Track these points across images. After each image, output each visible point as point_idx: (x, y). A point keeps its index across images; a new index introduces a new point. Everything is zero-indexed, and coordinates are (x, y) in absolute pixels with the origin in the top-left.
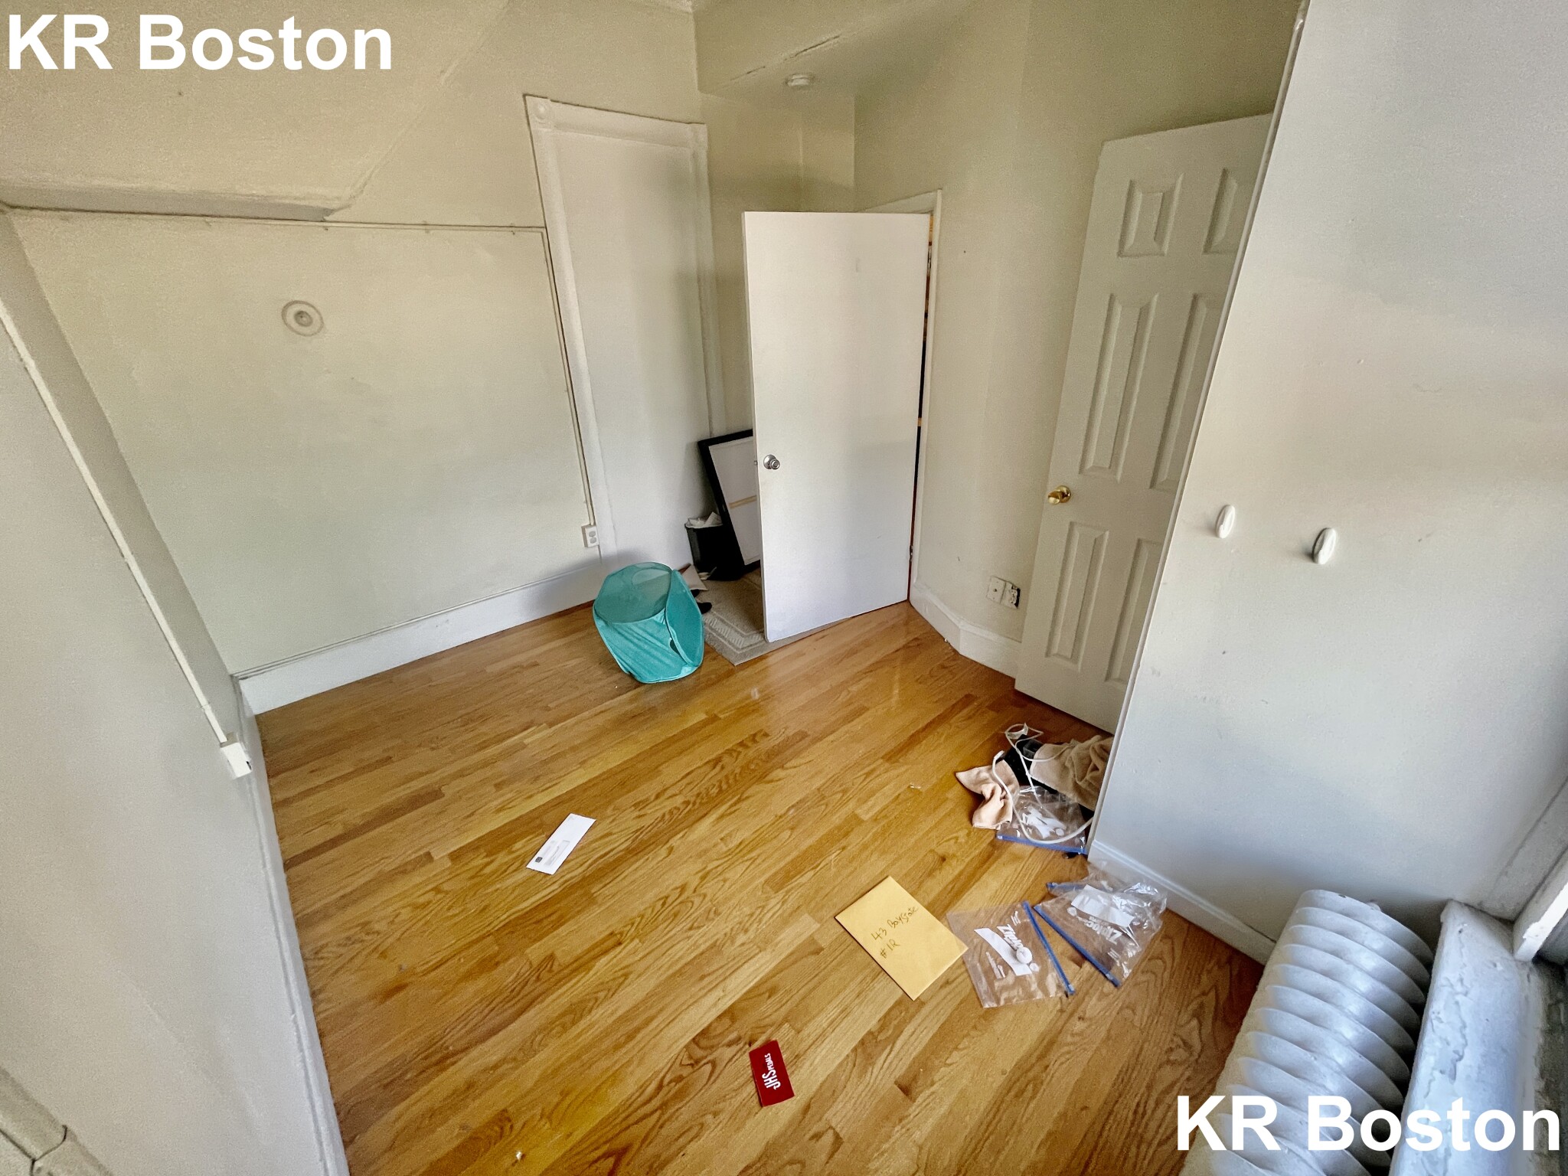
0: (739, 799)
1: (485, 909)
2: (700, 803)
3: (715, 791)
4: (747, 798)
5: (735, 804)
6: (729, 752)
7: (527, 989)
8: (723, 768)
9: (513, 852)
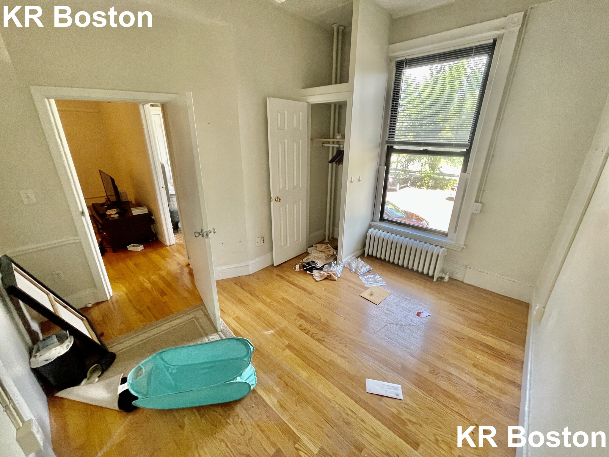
0: (339, 330)
1: (430, 409)
2: (345, 342)
3: (337, 338)
4: (338, 327)
5: (343, 331)
6: (312, 336)
7: (444, 375)
8: (323, 337)
9: (398, 411)
